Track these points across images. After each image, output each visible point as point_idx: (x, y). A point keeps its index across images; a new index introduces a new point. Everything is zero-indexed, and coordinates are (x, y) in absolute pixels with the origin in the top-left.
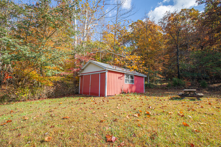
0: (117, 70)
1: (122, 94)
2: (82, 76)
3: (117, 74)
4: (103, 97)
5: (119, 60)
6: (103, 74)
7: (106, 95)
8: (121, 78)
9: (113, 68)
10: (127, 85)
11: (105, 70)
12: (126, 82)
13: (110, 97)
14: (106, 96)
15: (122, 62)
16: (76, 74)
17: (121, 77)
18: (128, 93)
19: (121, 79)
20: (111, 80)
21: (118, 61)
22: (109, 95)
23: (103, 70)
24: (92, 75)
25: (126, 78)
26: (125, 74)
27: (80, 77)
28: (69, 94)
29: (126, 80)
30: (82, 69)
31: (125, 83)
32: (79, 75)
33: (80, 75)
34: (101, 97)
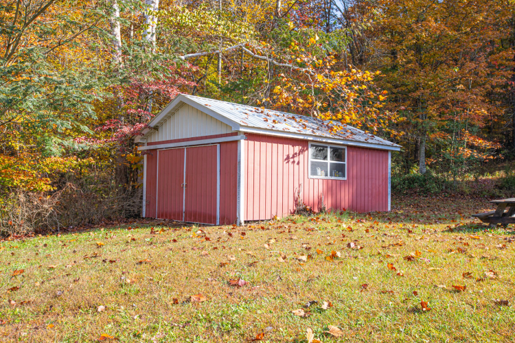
0: (278, 131)
1: (296, 217)
2: (151, 154)
3: (280, 146)
4: (231, 227)
5: (289, 90)
6: (229, 145)
7: (242, 218)
8: (296, 159)
9: (264, 125)
10: (316, 181)
11: (236, 134)
12: (314, 173)
13: (253, 225)
14: (240, 224)
15: (301, 101)
16: (129, 143)
17: (293, 157)
18: (321, 210)
19: (294, 162)
20: (257, 167)
21: (285, 95)
22: (250, 218)
23: (229, 132)
24: (190, 148)
25: (316, 156)
26: (310, 144)
27: (145, 156)
28: (109, 218)
29: (314, 165)
30: (153, 124)
31: (310, 176)
32: (140, 148)
33: (145, 148)
34: (222, 227)
